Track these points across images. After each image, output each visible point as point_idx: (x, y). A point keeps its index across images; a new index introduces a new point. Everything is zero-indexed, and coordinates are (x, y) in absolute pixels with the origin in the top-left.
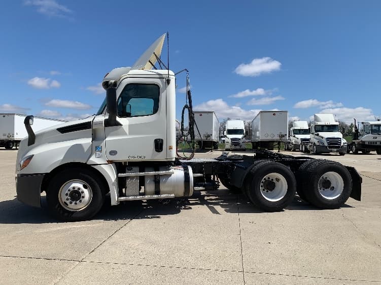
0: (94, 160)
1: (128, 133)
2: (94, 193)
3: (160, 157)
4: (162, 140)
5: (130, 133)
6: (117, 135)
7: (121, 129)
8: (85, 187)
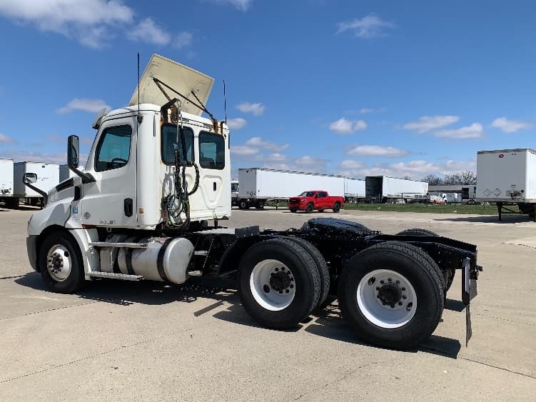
0: (71, 223)
1: (100, 191)
2: (73, 263)
3: (130, 223)
4: (131, 200)
5: (103, 192)
6: (92, 193)
7: (95, 186)
8: (66, 254)
